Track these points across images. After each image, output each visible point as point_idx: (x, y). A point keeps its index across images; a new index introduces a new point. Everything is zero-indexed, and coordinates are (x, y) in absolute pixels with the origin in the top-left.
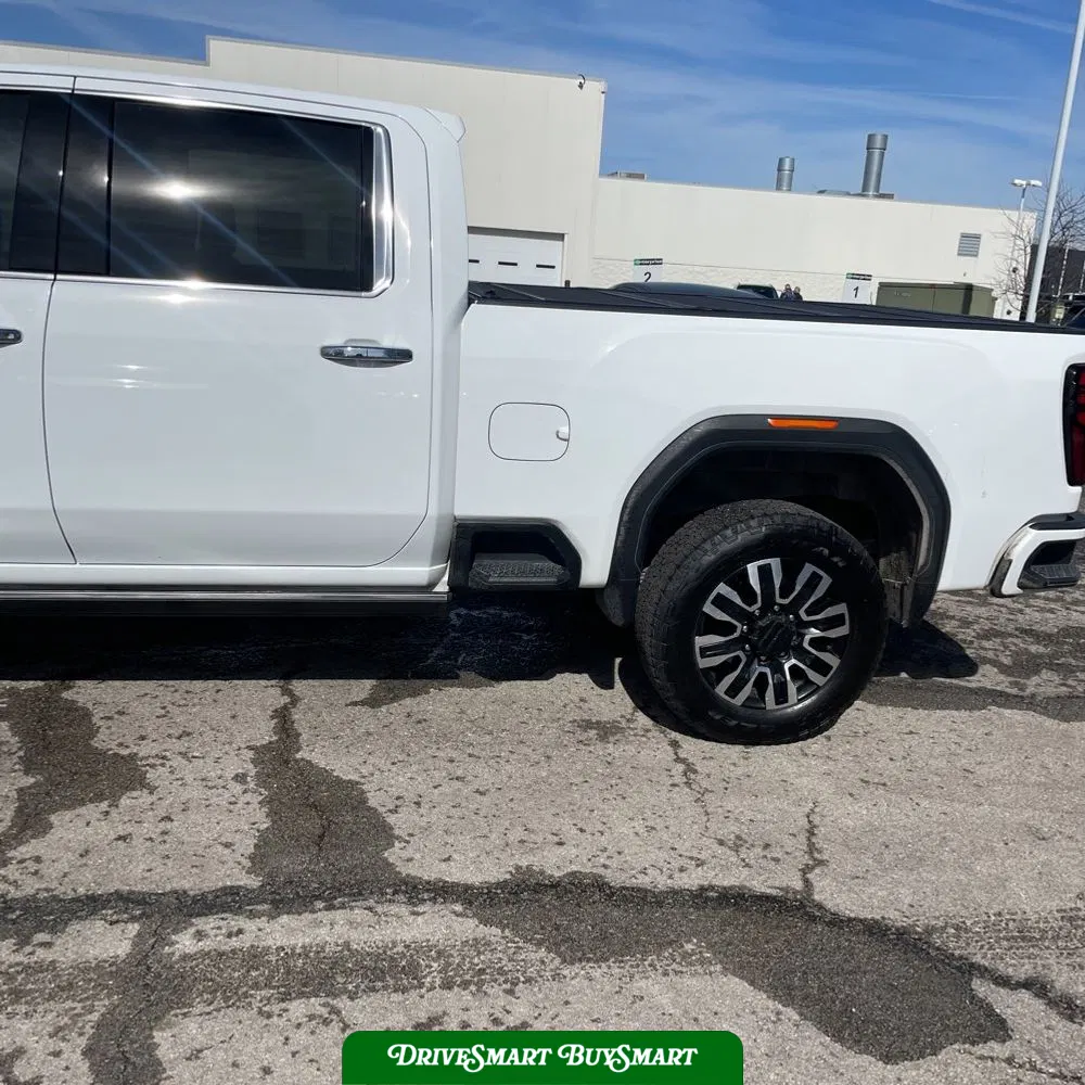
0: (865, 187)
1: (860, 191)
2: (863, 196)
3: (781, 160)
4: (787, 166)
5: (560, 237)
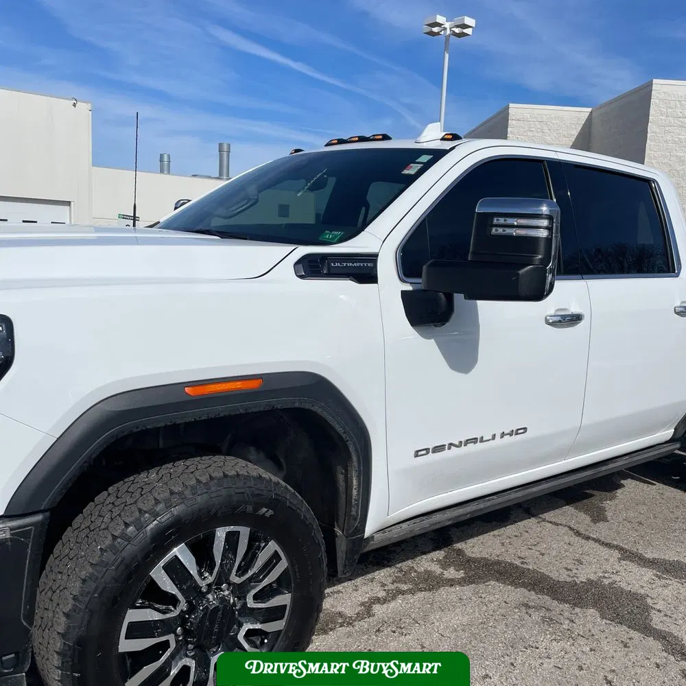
0: (221, 173)
1: (218, 176)
2: (220, 179)
3: (162, 156)
4: (166, 159)
5: (69, 203)
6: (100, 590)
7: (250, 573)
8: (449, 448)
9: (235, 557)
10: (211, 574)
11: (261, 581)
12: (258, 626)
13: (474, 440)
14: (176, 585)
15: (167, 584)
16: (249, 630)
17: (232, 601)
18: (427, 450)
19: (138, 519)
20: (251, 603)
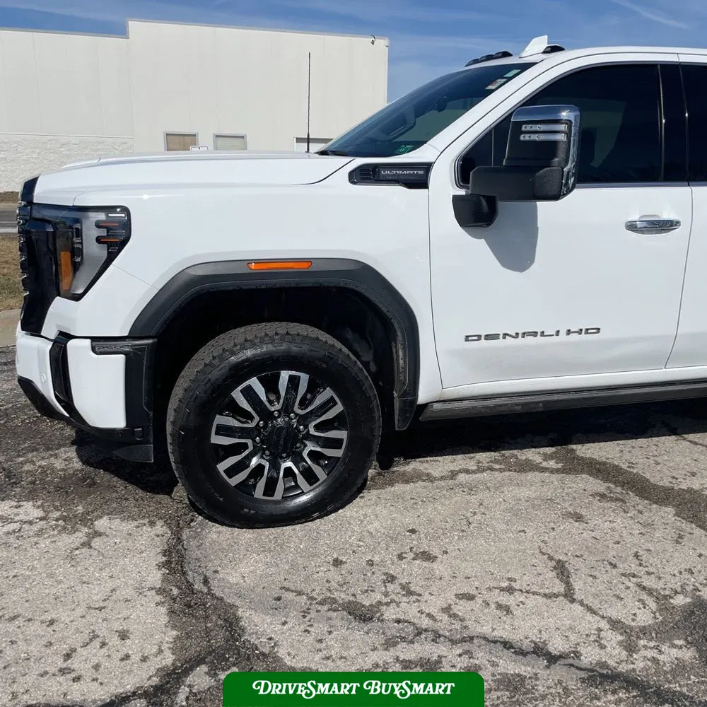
6: (194, 397)
7: (310, 409)
8: (504, 338)
9: (297, 394)
10: (278, 403)
11: (320, 416)
12: (318, 449)
13: (535, 334)
14: (251, 406)
15: (244, 404)
16: (311, 450)
17: (295, 426)
18: (479, 337)
19: (221, 355)
20: (312, 431)
